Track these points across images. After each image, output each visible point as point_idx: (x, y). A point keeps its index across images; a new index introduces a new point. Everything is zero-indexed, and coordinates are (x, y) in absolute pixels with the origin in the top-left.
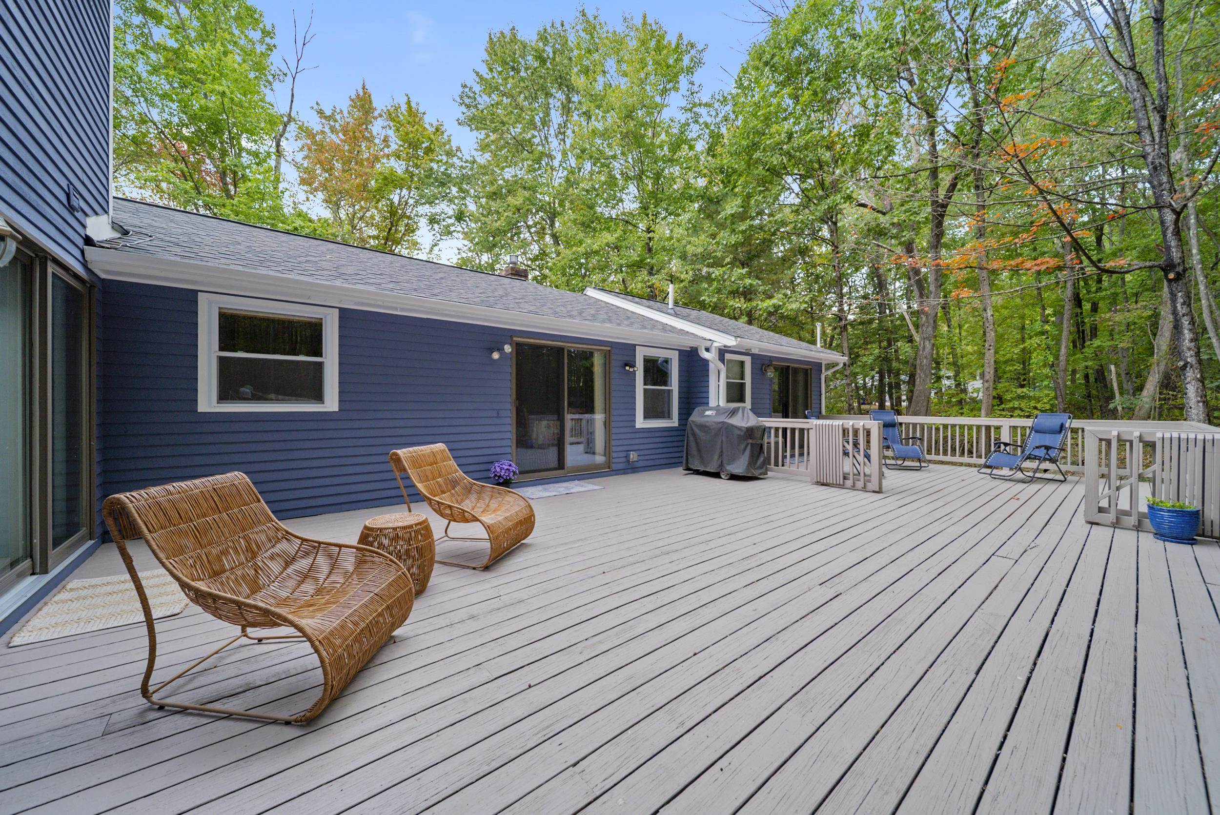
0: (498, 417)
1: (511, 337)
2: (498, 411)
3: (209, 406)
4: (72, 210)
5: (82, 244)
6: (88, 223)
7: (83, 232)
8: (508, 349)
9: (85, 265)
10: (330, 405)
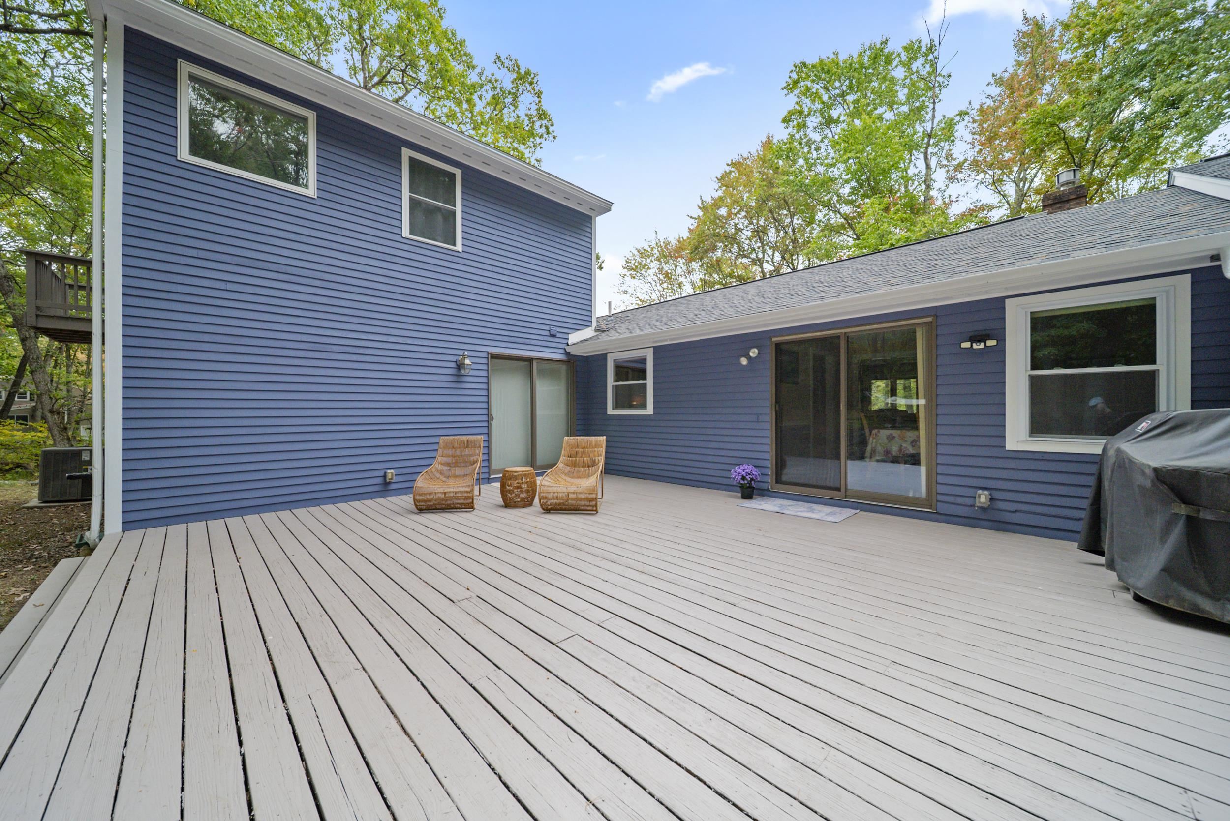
0: (758, 422)
1: (771, 338)
2: (758, 415)
3: (610, 411)
4: (554, 336)
5: (564, 346)
6: (570, 336)
7: (565, 341)
8: (753, 353)
9: (567, 354)
10: (650, 410)
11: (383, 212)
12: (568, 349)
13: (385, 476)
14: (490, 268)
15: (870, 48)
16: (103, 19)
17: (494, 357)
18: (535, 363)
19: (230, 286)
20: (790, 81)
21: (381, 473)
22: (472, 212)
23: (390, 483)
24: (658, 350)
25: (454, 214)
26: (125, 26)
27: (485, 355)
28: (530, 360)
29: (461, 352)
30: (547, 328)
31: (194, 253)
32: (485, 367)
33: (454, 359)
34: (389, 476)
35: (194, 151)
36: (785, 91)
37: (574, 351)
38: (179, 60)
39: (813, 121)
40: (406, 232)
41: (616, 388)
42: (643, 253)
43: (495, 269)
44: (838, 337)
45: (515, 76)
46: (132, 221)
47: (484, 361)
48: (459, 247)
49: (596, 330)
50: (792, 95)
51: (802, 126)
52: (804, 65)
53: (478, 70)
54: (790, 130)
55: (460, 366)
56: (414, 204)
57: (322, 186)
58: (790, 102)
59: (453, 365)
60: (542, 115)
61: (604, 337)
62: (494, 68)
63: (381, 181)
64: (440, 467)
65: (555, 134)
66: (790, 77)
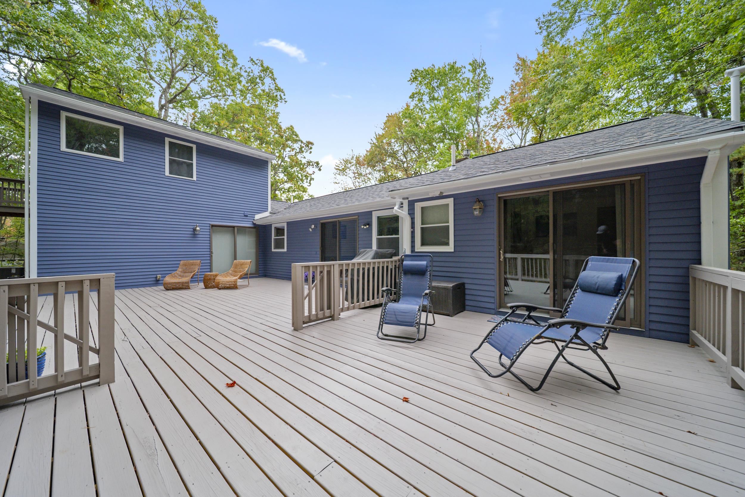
0: (316, 254)
1: (319, 221)
2: (316, 252)
3: (273, 250)
4: (247, 216)
5: (253, 221)
6: (256, 216)
7: (253, 218)
8: (313, 226)
9: (254, 224)
10: (285, 250)
11: (156, 165)
12: (254, 222)
13: (156, 277)
14: (211, 187)
15: (449, 65)
16: (29, 98)
17: (213, 226)
18: (236, 229)
19: (83, 200)
20: (412, 78)
21: (155, 276)
22: (201, 163)
23: (159, 280)
24: (288, 223)
25: (192, 164)
26: (39, 100)
27: (208, 225)
28: (234, 227)
29: (195, 224)
30: (243, 213)
31: (68, 187)
32: (208, 231)
33: (192, 227)
34: (159, 277)
35: (68, 147)
36: (410, 82)
37: (258, 223)
38: (61, 111)
39: (426, 98)
40: (167, 173)
41: (275, 240)
42: (346, 161)
43: (214, 187)
44: (336, 222)
45: (261, 68)
46: (41, 176)
47: (208, 228)
48: (195, 178)
49: (270, 213)
50: (414, 83)
51: (421, 100)
52: (417, 70)
53: (239, 67)
54: (414, 102)
55: (195, 230)
56: (171, 162)
57: (126, 157)
58: (413, 88)
59: (192, 230)
60: (278, 89)
61: (274, 216)
62: (250, 64)
63: (155, 153)
64: (179, 273)
65: (286, 100)
66: (412, 76)
